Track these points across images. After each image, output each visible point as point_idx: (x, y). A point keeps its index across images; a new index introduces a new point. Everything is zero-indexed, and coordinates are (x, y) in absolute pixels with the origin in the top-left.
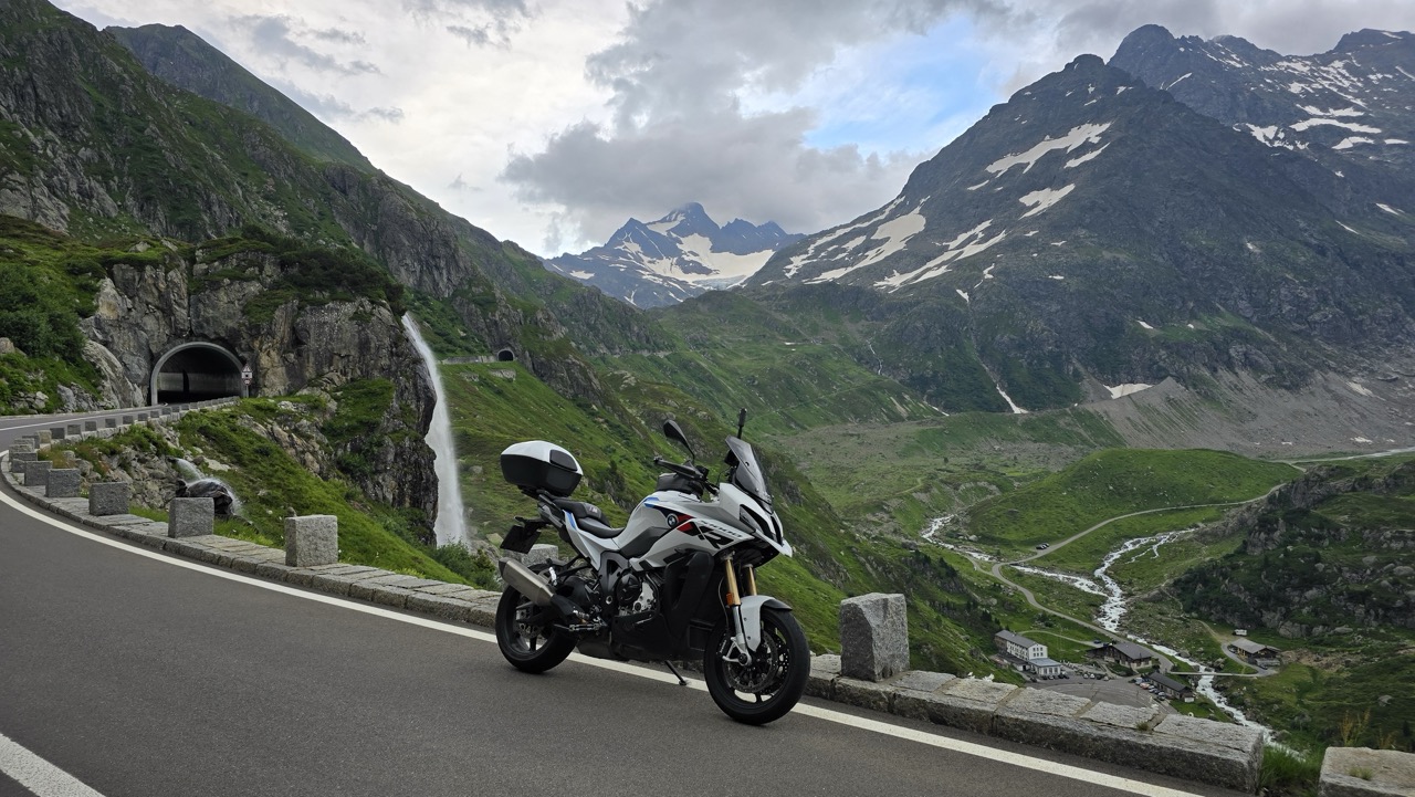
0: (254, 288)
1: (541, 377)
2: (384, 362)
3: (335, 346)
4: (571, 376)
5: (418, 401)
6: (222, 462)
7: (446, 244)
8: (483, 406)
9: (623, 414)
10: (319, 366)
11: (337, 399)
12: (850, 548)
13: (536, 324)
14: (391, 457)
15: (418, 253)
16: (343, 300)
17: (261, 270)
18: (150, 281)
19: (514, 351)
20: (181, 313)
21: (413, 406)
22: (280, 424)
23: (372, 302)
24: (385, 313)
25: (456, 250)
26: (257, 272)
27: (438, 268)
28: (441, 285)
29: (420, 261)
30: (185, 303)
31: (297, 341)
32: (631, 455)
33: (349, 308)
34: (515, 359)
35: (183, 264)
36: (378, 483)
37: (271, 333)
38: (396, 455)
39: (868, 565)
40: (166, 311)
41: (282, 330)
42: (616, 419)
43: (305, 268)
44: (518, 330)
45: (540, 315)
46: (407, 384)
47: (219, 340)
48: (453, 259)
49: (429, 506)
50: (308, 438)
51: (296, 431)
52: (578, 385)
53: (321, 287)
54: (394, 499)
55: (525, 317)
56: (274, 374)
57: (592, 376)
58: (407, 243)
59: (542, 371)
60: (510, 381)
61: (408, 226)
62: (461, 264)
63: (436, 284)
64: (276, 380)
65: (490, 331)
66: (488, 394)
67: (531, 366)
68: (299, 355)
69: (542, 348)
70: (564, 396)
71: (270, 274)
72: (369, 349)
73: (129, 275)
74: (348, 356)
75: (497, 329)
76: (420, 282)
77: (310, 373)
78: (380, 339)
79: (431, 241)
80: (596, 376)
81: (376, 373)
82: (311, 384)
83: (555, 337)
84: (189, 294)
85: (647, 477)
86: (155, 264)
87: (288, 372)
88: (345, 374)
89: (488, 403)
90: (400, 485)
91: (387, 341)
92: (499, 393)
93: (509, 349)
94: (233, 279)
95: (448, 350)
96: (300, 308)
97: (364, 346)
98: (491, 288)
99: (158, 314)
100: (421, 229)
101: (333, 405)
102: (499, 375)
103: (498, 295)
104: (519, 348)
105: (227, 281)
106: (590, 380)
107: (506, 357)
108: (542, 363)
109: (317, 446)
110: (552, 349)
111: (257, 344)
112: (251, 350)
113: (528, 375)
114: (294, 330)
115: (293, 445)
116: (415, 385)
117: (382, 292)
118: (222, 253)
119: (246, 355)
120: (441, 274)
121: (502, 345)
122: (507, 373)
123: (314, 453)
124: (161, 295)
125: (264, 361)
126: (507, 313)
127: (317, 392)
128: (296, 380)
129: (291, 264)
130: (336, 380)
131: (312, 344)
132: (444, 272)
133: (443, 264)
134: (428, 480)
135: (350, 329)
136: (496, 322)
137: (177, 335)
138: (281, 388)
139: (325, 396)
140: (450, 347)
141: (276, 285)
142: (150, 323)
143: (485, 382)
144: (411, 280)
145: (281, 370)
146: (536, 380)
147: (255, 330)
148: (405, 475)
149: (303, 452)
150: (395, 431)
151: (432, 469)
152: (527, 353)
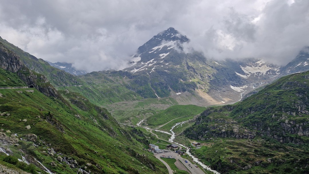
1: (41, 92)
4: (49, 91)
7: (16, 59)
8: (22, 99)
9: (63, 100)
12: (118, 128)
13: (41, 79)
15: (7, 61)
19: (34, 85)
25: (19, 61)
27: (13, 65)
28: (14, 69)
29: (8, 63)
32: (64, 110)
34: (34, 87)
39: (122, 132)
42: (61, 101)
44: (35, 80)
45: (42, 77)
48: (18, 63)
52: (51, 93)
55: (38, 77)
57: (55, 91)
58: (4, 59)
59: (41, 90)
60: (32, 93)
61: (5, 54)
62: (20, 64)
63: (12, 69)
65: (27, 81)
66: (24, 95)
67: (38, 89)
69: (42, 85)
70: (47, 96)
75: (29, 80)
76: (8, 68)
79: (12, 58)
80: (56, 91)
83: (46, 82)
85: (67, 115)
89: (24, 98)
92: (28, 96)
93: (32, 85)
95: (14, 85)
98: (28, 70)
100: (9, 55)
102: (29, 91)
103: (30, 71)
104: (35, 85)
106: (54, 92)
107: (32, 87)
108: (41, 88)
110: (45, 85)
113: (37, 91)
120: (14, 66)
121: (30, 84)
122: (32, 90)
126: (32, 76)
132: (15, 66)
133: (15, 64)
136: (29, 78)
140: (15, 84)
143: (25, 93)
144: (5, 68)
146: (39, 92)
152: (38, 86)
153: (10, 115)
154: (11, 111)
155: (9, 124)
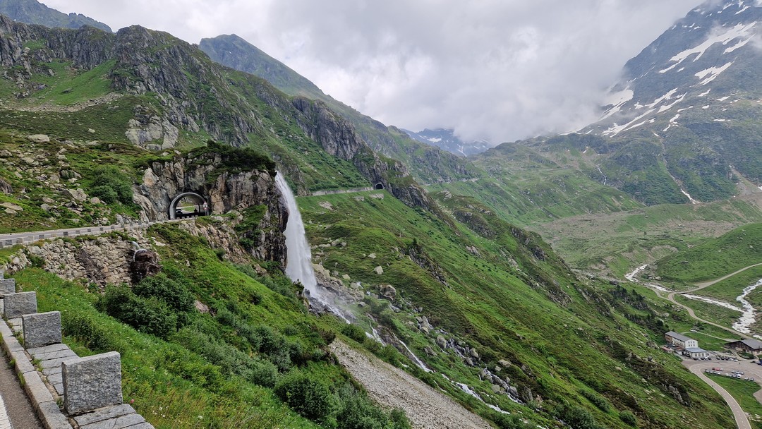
0: (210, 168)
1: (397, 197)
2: (265, 197)
3: (243, 191)
4: (412, 195)
5: (279, 213)
6: (163, 243)
7: (349, 132)
8: (364, 213)
9: (440, 214)
10: (237, 200)
11: (243, 215)
12: (573, 284)
13: (395, 169)
14: (263, 239)
15: (336, 138)
16: (246, 171)
17: (214, 160)
18: (167, 168)
19: (383, 184)
20: (181, 181)
21: (277, 216)
22: (214, 226)
23: (259, 171)
24: (265, 176)
25: (354, 135)
26: (212, 161)
27: (346, 144)
28: (347, 153)
29: (337, 142)
30: (182, 176)
31: (227, 190)
32: (443, 236)
33: (249, 175)
34: (384, 188)
35: (183, 160)
36: (258, 251)
37: (216, 187)
38: (266, 238)
39: (583, 294)
40: (175, 180)
41: (221, 185)
42: (435, 217)
43: (232, 157)
44: (385, 173)
45: (396, 165)
46: (274, 206)
47: (196, 191)
48: (353, 140)
49: (282, 260)
50: (226, 232)
51: (220, 229)
52: (415, 199)
53: (238, 166)
54: (266, 257)
55: (389, 166)
56: (218, 204)
57: (423, 195)
58: (330, 133)
59: (397, 193)
60: (380, 199)
61: (330, 124)
62: (357, 142)
63: (345, 153)
64: (219, 207)
65: (371, 174)
66: (367, 206)
67: (392, 191)
68: (229, 196)
69: (397, 182)
70: (408, 205)
71: (217, 161)
72: (257, 192)
73: (159, 166)
74: (249, 195)
75: (375, 173)
76: (337, 152)
77: (233, 203)
78: (263, 187)
79: (342, 131)
80: (425, 195)
81: (261, 202)
82: (233, 208)
83: (404, 176)
84: (184, 172)
85: (450, 247)
86: (169, 161)
87: (224, 203)
88: (247, 203)
89: (367, 211)
90: (269, 250)
91: (266, 188)
92: (374, 206)
93: (380, 183)
94: (201, 165)
95: (349, 186)
96: (229, 176)
97: (255, 190)
98: (372, 153)
99: (171, 181)
100: (337, 126)
101: (241, 217)
102: (375, 197)
103: (375, 156)
104: (385, 182)
105: (199, 166)
106: (422, 197)
107: (379, 187)
108: (397, 189)
109: (229, 235)
110: (402, 183)
111: (210, 192)
112: (208, 195)
113: (390, 196)
114: (226, 185)
115: (218, 235)
116: (278, 207)
117: (264, 166)
118: (197, 154)
119: (206, 197)
120: (347, 147)
121: (377, 182)
122: (380, 195)
123: (227, 238)
124: (172, 174)
125: (213, 199)
126: (379, 164)
127: (235, 211)
128: (228, 207)
129: (226, 156)
130: (243, 206)
131: (234, 191)
132: (349, 146)
133: (348, 142)
134: (282, 249)
135: (249, 184)
136: (374, 170)
137: (179, 189)
138: (221, 211)
139: (238, 213)
140: (350, 184)
141: (219, 166)
142: (168, 186)
143: (369, 201)
144: (333, 151)
145: (221, 203)
146: (393, 198)
147: (209, 187)
148: (271, 246)
149: (222, 238)
150: (266, 227)
151: (284, 244)
152: (390, 185)
153: (347, 245)
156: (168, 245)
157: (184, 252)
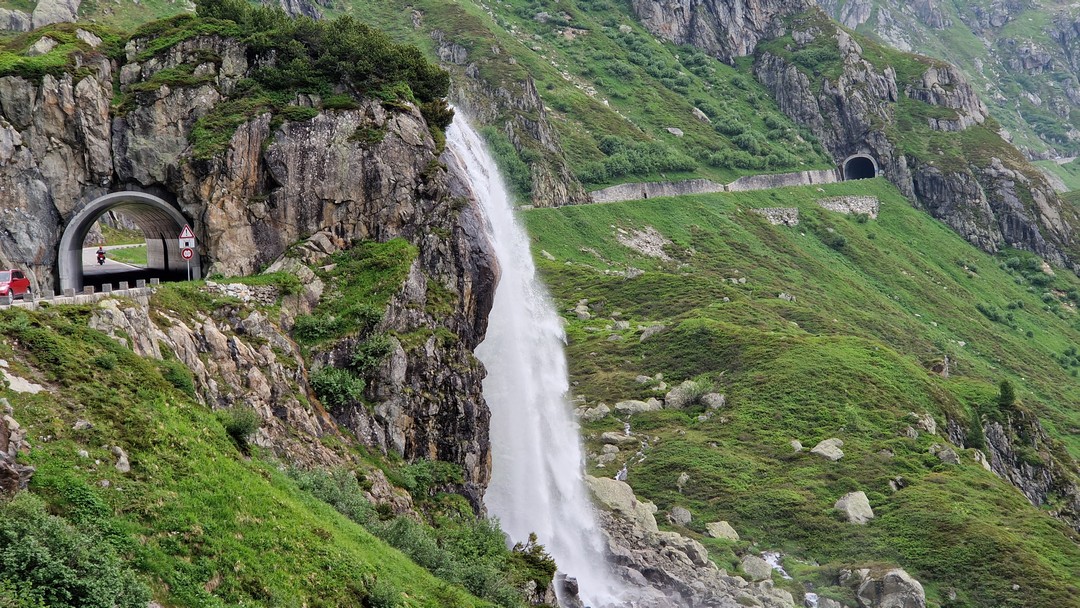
0: (206, 98)
1: (933, 211)
2: (406, 210)
3: (327, 187)
4: (996, 204)
5: (460, 275)
8: (796, 274)
10: (302, 219)
11: (325, 278)
13: (924, 96)
14: (399, 374)
16: (339, 109)
17: (218, 65)
18: (51, 99)
19: (876, 156)
20: (99, 147)
21: (451, 286)
22: (217, 321)
23: (388, 107)
24: (410, 125)
26: (212, 71)
28: (732, 32)
30: (105, 130)
31: (269, 183)
33: (348, 122)
34: (879, 174)
35: (106, 67)
36: (379, 419)
37: (225, 171)
38: (409, 370)
40: (78, 142)
41: (243, 164)
43: (284, 56)
44: (885, 112)
45: (932, 79)
46: (442, 247)
47: (155, 187)
49: (471, 459)
50: (259, 343)
51: (240, 332)
52: (1010, 220)
53: (303, 85)
54: (408, 445)
55: (901, 84)
56: (233, 238)
57: (1042, 202)
59: (934, 194)
60: (862, 220)
64: (236, 247)
65: (828, 119)
66: (808, 245)
67: (910, 187)
68: (272, 204)
69: (933, 148)
70: (980, 246)
71: (230, 72)
72: (378, 189)
73: (21, 92)
74: (346, 203)
75: (841, 113)
76: (691, 32)
77: (288, 235)
78: (397, 169)
80: (1051, 201)
81: (391, 230)
82: (289, 252)
83: (964, 123)
84: (111, 115)
86: (57, 73)
87: (256, 233)
88: (342, 233)
89: (809, 269)
90: (419, 420)
91: (410, 174)
92: (837, 245)
93: (865, 154)
94: (173, 85)
95: (740, 165)
96: (274, 126)
97: (371, 183)
98: (830, 29)
99: (66, 149)
101: (316, 288)
102: (843, 209)
103: (844, 40)
104: (885, 150)
105: (165, 90)
106: (1037, 210)
107: (861, 170)
108: (933, 179)
109: (272, 357)
110: (956, 151)
111: (204, 191)
112: (198, 200)
113: (905, 207)
114: (263, 163)
115: (233, 355)
116: (455, 248)
117: (404, 87)
118: (160, 43)
119: (191, 209)
121: (850, 147)
122: (862, 202)
123: (264, 368)
124: (67, 122)
125: (216, 219)
126: (861, 76)
127: (295, 264)
128: (267, 247)
129: (264, 52)
130: (326, 243)
131: (291, 185)
134: (469, 413)
135: (348, 157)
136: (838, 100)
137: (93, 180)
138: (244, 262)
139: (305, 272)
140: (743, 155)
141: (239, 92)
142: (53, 165)
143: (816, 226)
145: (245, 232)
146: (917, 216)
147: (201, 169)
148: (427, 402)
149: (247, 367)
150: (410, 329)
151: (477, 396)
152: (903, 160)
153: (728, 406)
154: (734, 369)
155: (722, 473)
156: (53, 390)
157: (110, 416)
